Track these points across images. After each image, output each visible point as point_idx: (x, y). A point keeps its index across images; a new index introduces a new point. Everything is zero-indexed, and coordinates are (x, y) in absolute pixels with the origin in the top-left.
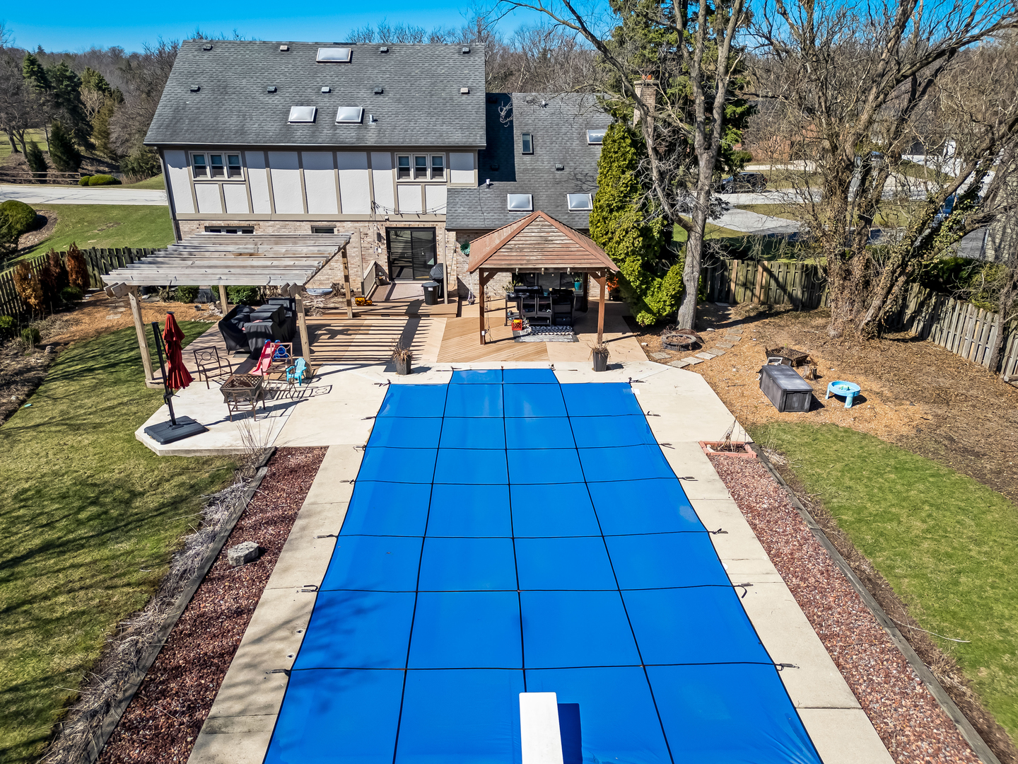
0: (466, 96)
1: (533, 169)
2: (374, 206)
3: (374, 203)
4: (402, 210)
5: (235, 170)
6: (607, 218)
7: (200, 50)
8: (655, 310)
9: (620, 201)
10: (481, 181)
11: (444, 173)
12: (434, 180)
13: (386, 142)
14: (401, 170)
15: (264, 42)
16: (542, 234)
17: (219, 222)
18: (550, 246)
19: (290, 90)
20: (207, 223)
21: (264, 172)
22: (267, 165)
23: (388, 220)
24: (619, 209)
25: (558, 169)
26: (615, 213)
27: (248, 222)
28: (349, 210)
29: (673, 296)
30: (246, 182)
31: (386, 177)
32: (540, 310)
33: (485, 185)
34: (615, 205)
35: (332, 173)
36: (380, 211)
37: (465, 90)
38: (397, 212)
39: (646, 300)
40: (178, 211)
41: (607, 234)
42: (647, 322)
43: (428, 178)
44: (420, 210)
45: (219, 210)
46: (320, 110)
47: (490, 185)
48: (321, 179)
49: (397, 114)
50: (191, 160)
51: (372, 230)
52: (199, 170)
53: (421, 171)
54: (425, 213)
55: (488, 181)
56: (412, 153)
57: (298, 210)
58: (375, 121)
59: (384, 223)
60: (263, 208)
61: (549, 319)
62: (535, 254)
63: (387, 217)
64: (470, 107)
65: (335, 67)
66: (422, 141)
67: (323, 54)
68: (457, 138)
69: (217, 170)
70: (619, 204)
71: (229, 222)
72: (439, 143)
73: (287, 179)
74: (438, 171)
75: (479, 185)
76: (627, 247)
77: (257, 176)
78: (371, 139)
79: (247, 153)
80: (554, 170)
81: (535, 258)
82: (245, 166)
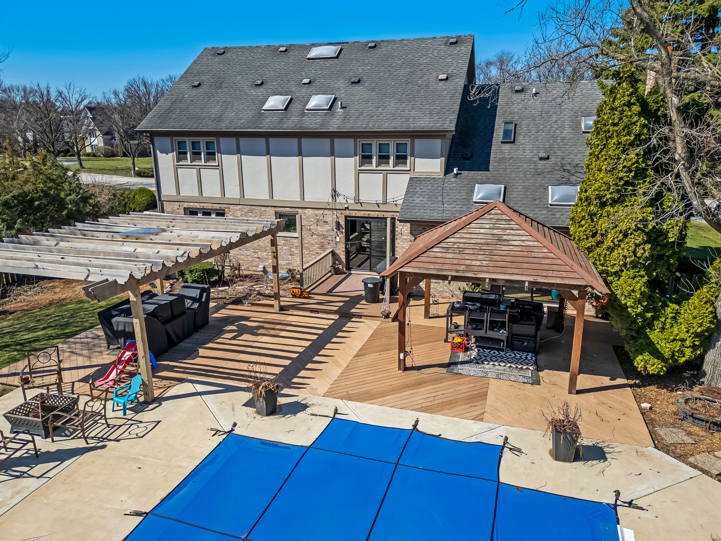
0: (443, 82)
1: (511, 159)
2: (335, 194)
3: (335, 191)
4: (363, 198)
5: (211, 155)
6: (595, 214)
7: (214, 54)
8: (667, 354)
9: (618, 191)
10: (448, 170)
11: (408, 161)
12: (397, 168)
13: (348, 127)
14: (364, 157)
15: (268, 46)
16: (495, 232)
17: (196, 204)
18: (504, 248)
19: (275, 83)
20: (186, 205)
21: (235, 158)
22: (238, 152)
23: (347, 208)
24: (615, 202)
25: (541, 159)
26: (608, 208)
27: (220, 206)
28: (311, 196)
29: (697, 335)
30: (220, 167)
31: (347, 165)
32: (492, 329)
33: (452, 174)
34: (608, 196)
35: (296, 160)
36: (340, 199)
37: (443, 76)
38: (358, 201)
39: (654, 336)
40: (163, 193)
41: (594, 235)
42: (652, 370)
43: (391, 167)
44: (380, 199)
45: (196, 193)
46: (295, 99)
47: (457, 174)
48: (285, 165)
49: (367, 101)
50: (176, 146)
51: (331, 217)
52: (182, 155)
53: (383, 159)
54: (385, 203)
55: (455, 170)
56: (375, 140)
57: (264, 195)
58: (342, 108)
59: (343, 212)
60: (233, 192)
61: (503, 341)
62: (480, 257)
63: (346, 206)
64: (445, 93)
65: (321, 62)
66: (385, 127)
67: (315, 52)
68: (424, 123)
69: (196, 155)
70: (616, 196)
71: (203, 205)
72: (404, 127)
73: (255, 164)
74: (401, 159)
75: (445, 175)
76: (625, 257)
77: (229, 161)
78: (334, 125)
79: (222, 140)
80: (536, 159)
81: (478, 263)
82: (219, 152)
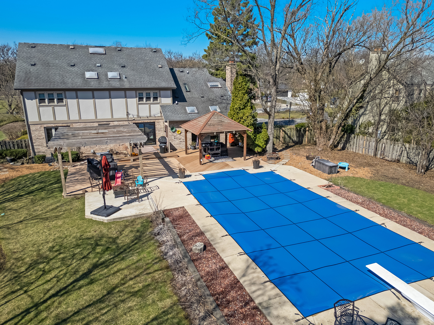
0: (161, 68)
1: (192, 97)
2: (128, 114)
3: (128, 113)
4: (140, 115)
5: (60, 100)
7: (29, 47)
8: (261, 146)
11: (158, 99)
12: (154, 102)
13: (134, 86)
14: (139, 98)
16: (219, 119)
17: (52, 125)
18: (224, 123)
19: (81, 65)
20: (45, 126)
21: (75, 101)
22: (77, 97)
23: (134, 120)
25: (202, 97)
27: (67, 124)
28: (116, 116)
30: (66, 105)
31: (133, 102)
32: (216, 150)
33: (175, 103)
35: (108, 100)
36: (130, 116)
37: (160, 66)
38: (138, 116)
40: (30, 120)
42: (259, 151)
43: (152, 102)
44: (148, 115)
45: (52, 119)
46: (99, 74)
47: (178, 103)
48: (103, 104)
49: (134, 75)
50: (38, 96)
52: (42, 100)
53: (148, 98)
54: (150, 116)
55: (176, 102)
56: (144, 91)
57: (92, 117)
58: (126, 78)
59: (132, 121)
60: (74, 116)
62: (219, 126)
63: (133, 119)
64: (164, 73)
65: (99, 56)
66: (149, 86)
67: (91, 50)
68: (163, 85)
69: (51, 100)
71: (57, 124)
72: (156, 86)
73: (87, 104)
74: (155, 98)
75: (173, 104)
77: (72, 103)
78: (127, 85)
79: (67, 92)
80: (200, 97)
81: (220, 128)
82: (66, 98)
